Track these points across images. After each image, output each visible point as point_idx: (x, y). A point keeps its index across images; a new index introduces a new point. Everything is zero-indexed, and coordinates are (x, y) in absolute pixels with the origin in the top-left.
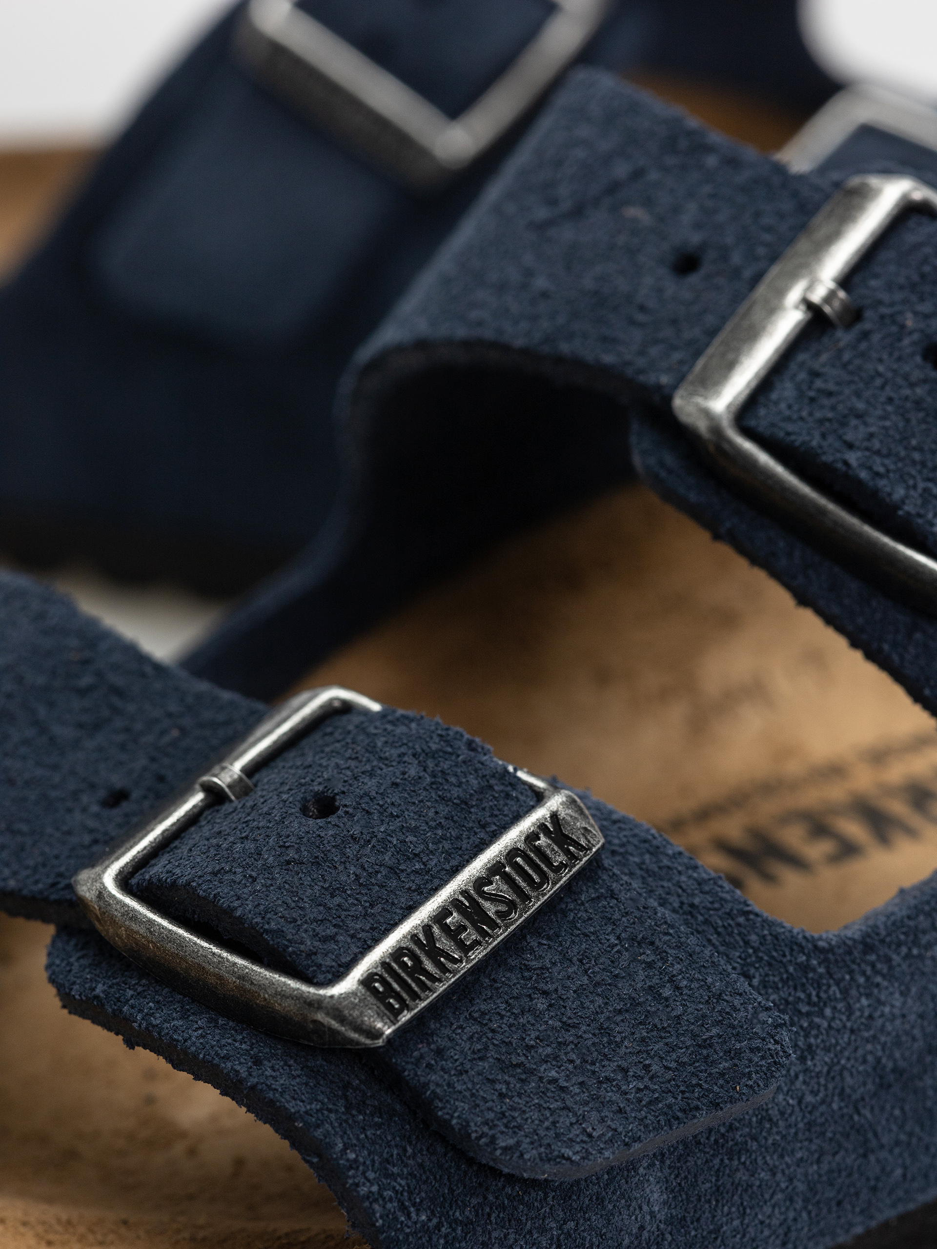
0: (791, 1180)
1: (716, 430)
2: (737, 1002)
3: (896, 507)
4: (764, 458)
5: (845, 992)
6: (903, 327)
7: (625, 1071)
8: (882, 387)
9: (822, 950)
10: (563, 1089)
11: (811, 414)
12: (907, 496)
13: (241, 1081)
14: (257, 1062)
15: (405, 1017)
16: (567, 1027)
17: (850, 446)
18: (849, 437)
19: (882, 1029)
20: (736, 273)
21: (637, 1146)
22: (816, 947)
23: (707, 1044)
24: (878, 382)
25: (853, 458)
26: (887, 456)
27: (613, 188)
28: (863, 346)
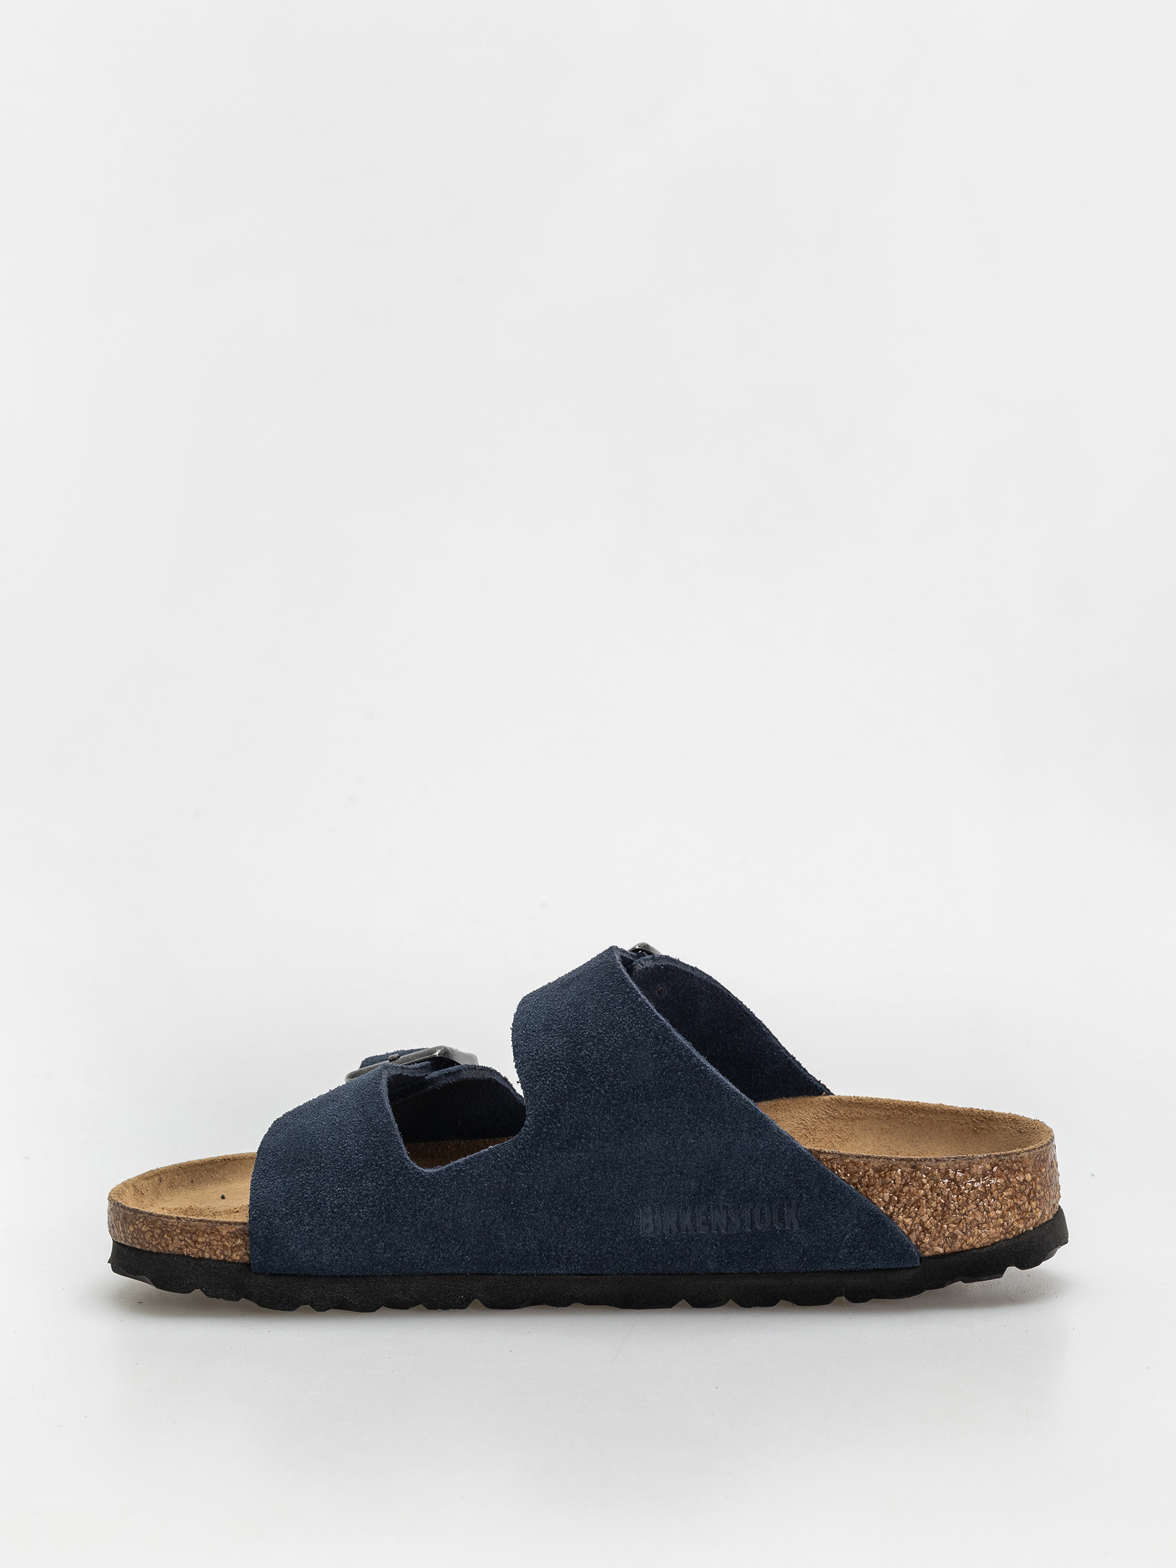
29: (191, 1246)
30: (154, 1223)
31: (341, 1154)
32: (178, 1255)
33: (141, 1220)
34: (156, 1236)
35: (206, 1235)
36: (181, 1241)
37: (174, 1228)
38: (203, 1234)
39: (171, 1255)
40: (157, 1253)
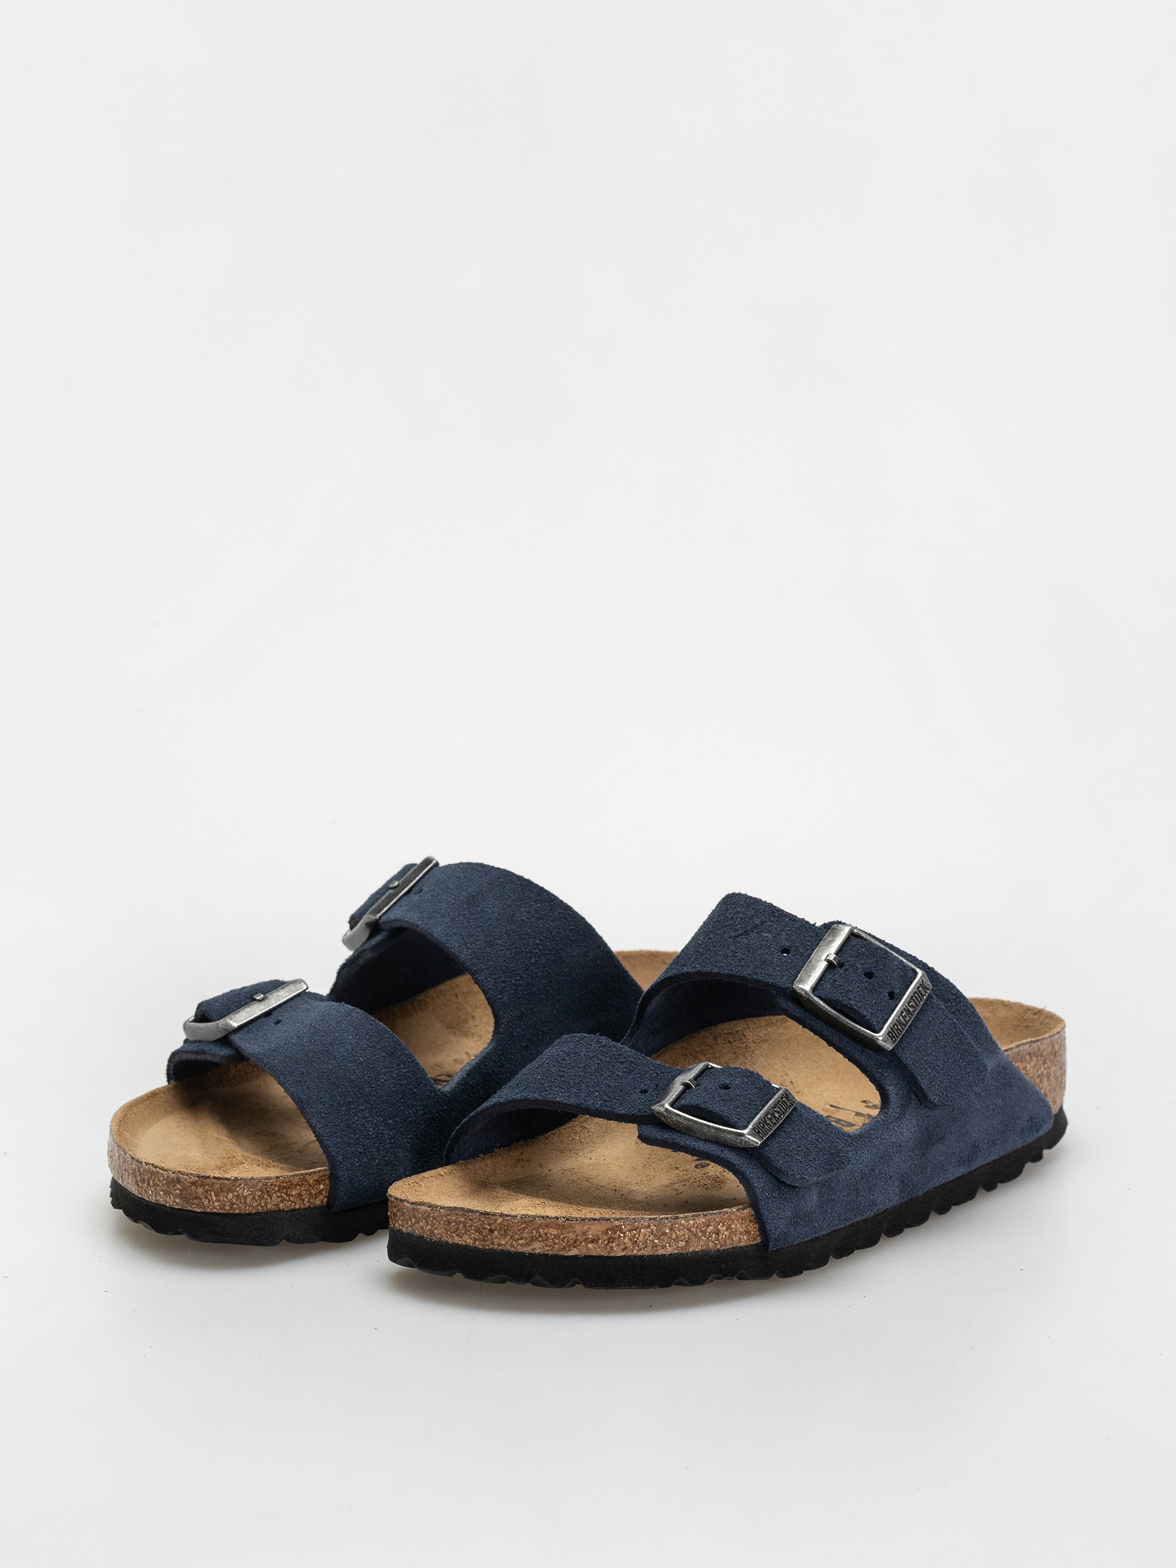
0: (842, 1201)
1: (806, 993)
2: (837, 1144)
3: (864, 1017)
4: (821, 1003)
5: (856, 1148)
6: (857, 967)
7: (815, 1159)
8: (856, 983)
9: (851, 1137)
10: (801, 1162)
11: (837, 991)
12: (867, 1014)
13: (718, 1157)
14: (722, 1151)
15: (765, 1138)
16: (799, 1147)
17: (850, 1000)
18: (850, 997)
19: (863, 1161)
20: (802, 954)
21: (821, 1177)
22: (849, 1135)
23: (832, 1154)
24: (854, 982)
25: (852, 1002)
26: (861, 1002)
27: (756, 927)
28: (847, 972)
29: (286, 1200)
30: (254, 1186)
31: (382, 1089)
32: (274, 1211)
33: (242, 1186)
34: (257, 1198)
35: (298, 1187)
36: (278, 1197)
37: (273, 1187)
38: (296, 1187)
39: (269, 1213)
40: (256, 1213)
